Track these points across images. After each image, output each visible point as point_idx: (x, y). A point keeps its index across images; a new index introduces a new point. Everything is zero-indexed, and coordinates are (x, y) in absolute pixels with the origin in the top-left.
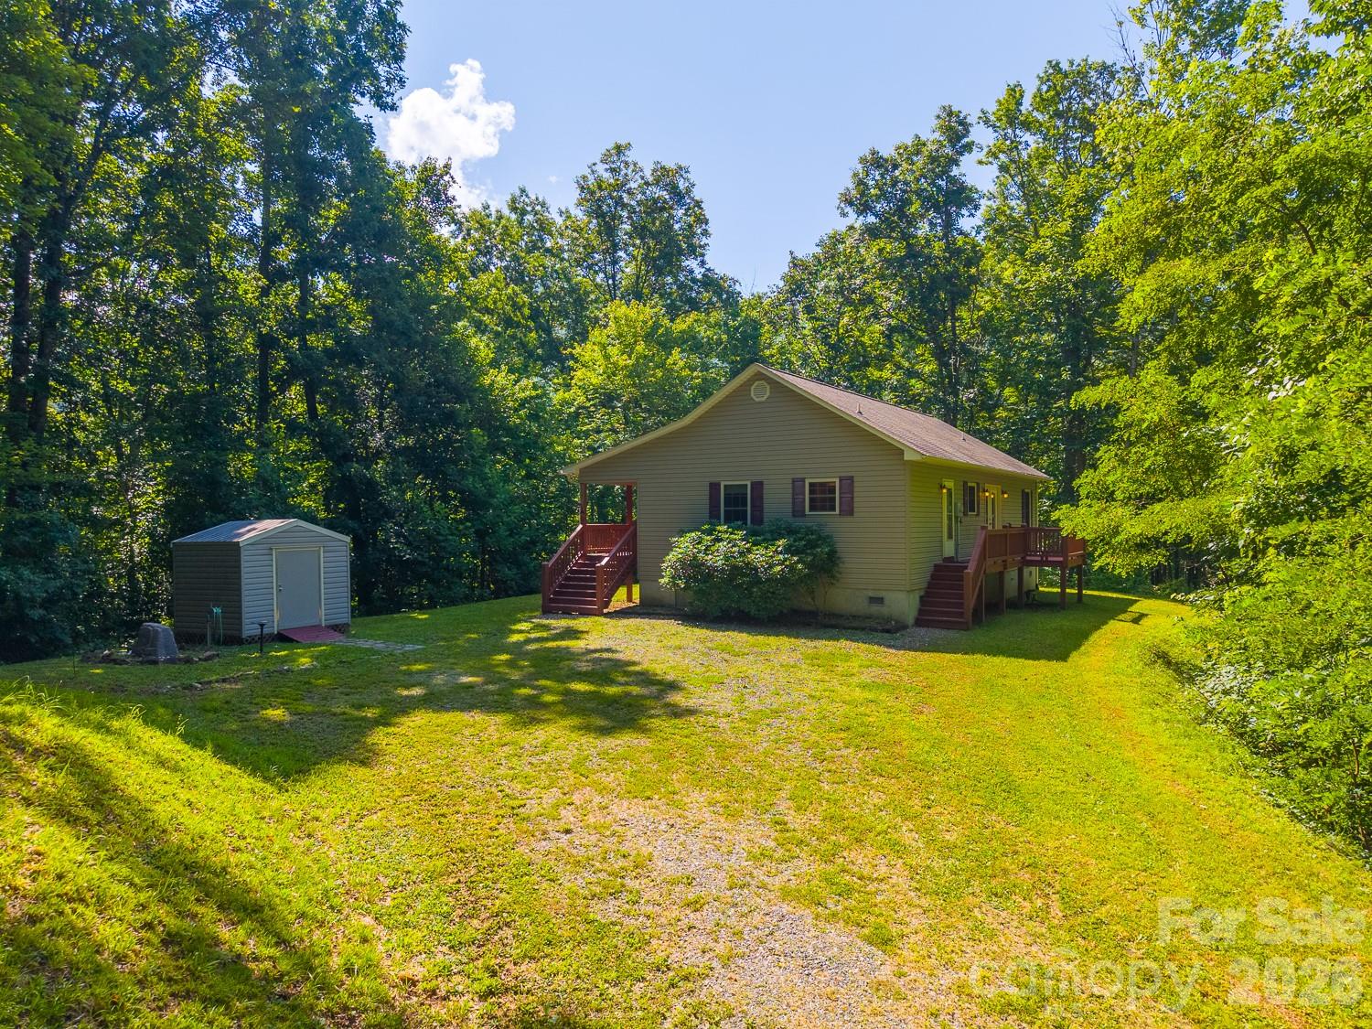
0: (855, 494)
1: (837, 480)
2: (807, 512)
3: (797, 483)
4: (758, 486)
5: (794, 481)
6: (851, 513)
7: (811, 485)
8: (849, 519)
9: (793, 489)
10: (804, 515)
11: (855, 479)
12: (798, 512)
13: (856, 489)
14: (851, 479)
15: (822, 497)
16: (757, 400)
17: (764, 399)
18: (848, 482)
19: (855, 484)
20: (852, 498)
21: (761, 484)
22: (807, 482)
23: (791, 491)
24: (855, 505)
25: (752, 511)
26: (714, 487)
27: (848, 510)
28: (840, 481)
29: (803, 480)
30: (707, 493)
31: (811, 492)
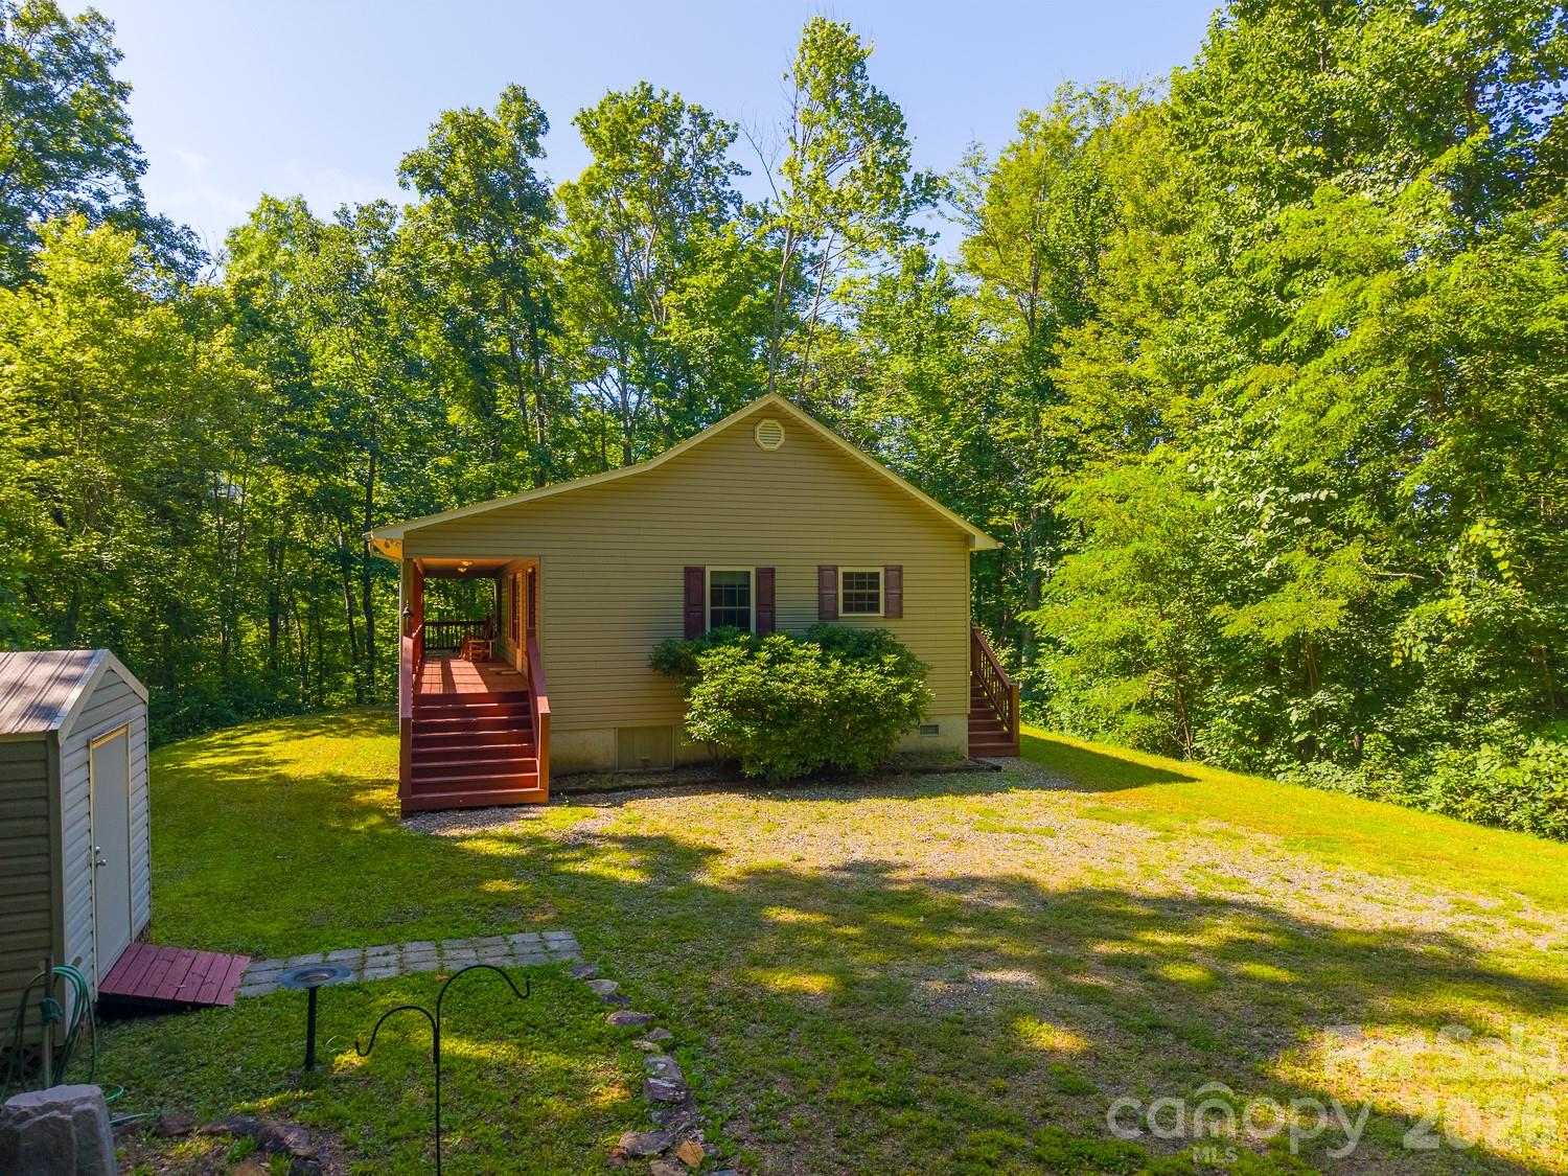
0: (905, 590)
1: (882, 571)
2: (841, 614)
3: (825, 574)
4: (767, 575)
5: (821, 569)
6: (900, 615)
7: (845, 575)
8: (899, 623)
9: (821, 580)
10: (836, 617)
11: (905, 570)
12: (826, 612)
13: (905, 583)
14: (900, 569)
15: (862, 591)
16: (766, 447)
17: (775, 447)
18: (896, 573)
19: (905, 577)
20: (901, 595)
21: (772, 571)
22: (841, 571)
23: (816, 583)
24: (905, 604)
25: (758, 612)
26: (693, 575)
27: (896, 612)
28: (886, 571)
29: (835, 569)
30: (682, 583)
31: (845, 586)
